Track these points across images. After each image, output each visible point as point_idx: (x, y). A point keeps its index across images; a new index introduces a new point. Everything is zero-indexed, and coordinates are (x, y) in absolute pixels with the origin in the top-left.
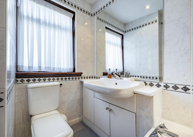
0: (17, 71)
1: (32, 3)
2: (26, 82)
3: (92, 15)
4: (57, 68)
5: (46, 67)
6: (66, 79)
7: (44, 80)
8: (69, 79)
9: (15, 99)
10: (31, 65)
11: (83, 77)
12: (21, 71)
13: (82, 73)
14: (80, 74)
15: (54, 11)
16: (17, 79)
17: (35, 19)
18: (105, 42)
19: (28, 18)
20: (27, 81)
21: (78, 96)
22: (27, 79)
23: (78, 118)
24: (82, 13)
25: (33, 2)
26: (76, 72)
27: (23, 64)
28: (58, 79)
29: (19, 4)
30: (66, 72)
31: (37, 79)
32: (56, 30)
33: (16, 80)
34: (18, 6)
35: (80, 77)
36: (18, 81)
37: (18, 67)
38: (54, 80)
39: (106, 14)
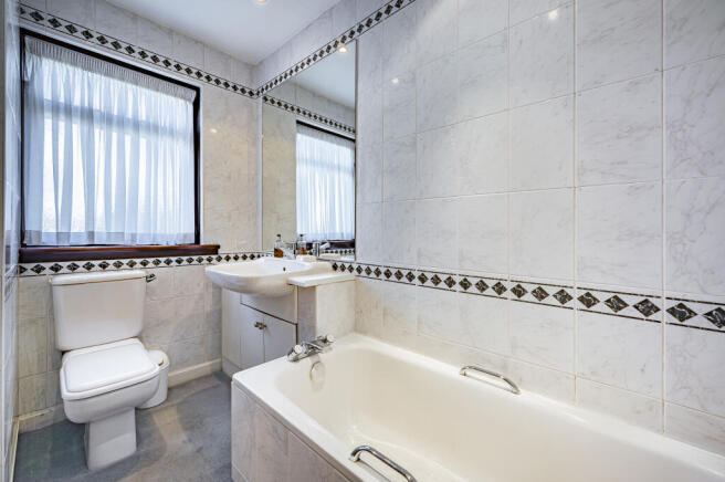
0: (23, 245)
1: (68, 71)
2: (48, 271)
3: (251, 94)
4: (143, 235)
5: (109, 234)
6: (168, 262)
7: (104, 266)
8: (179, 262)
9: (17, 314)
10: (63, 229)
11: (223, 256)
12: (34, 243)
13: (218, 247)
14: (213, 250)
15: (134, 86)
16: (23, 265)
17: (76, 108)
18: (294, 160)
19: (56, 108)
20: (52, 268)
21: (208, 306)
22: (52, 264)
23: (207, 364)
24: (221, 89)
25: (71, 68)
26: (202, 243)
27: (41, 227)
28: (144, 264)
29: (29, 75)
30: (172, 244)
31: (81, 263)
32: (142, 133)
33: (21, 268)
34: (26, 79)
35: (214, 257)
36: (25, 270)
37: (27, 235)
38: (132, 265)
39: (301, 88)
